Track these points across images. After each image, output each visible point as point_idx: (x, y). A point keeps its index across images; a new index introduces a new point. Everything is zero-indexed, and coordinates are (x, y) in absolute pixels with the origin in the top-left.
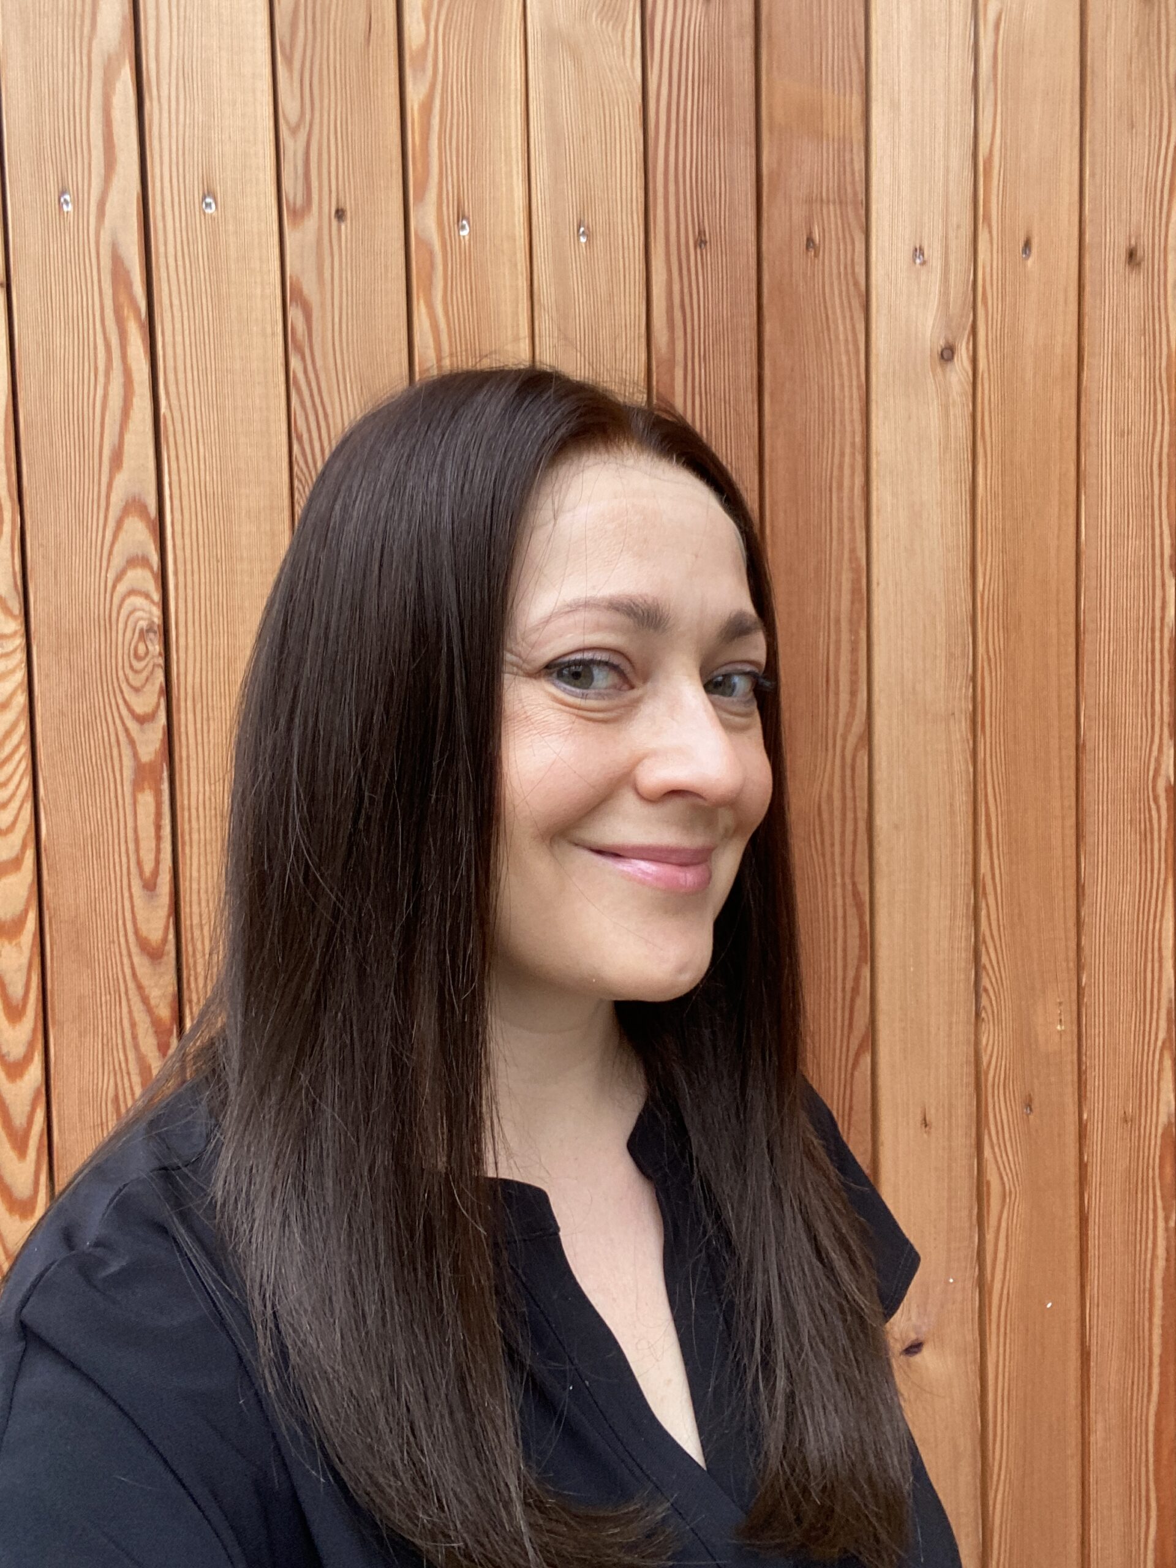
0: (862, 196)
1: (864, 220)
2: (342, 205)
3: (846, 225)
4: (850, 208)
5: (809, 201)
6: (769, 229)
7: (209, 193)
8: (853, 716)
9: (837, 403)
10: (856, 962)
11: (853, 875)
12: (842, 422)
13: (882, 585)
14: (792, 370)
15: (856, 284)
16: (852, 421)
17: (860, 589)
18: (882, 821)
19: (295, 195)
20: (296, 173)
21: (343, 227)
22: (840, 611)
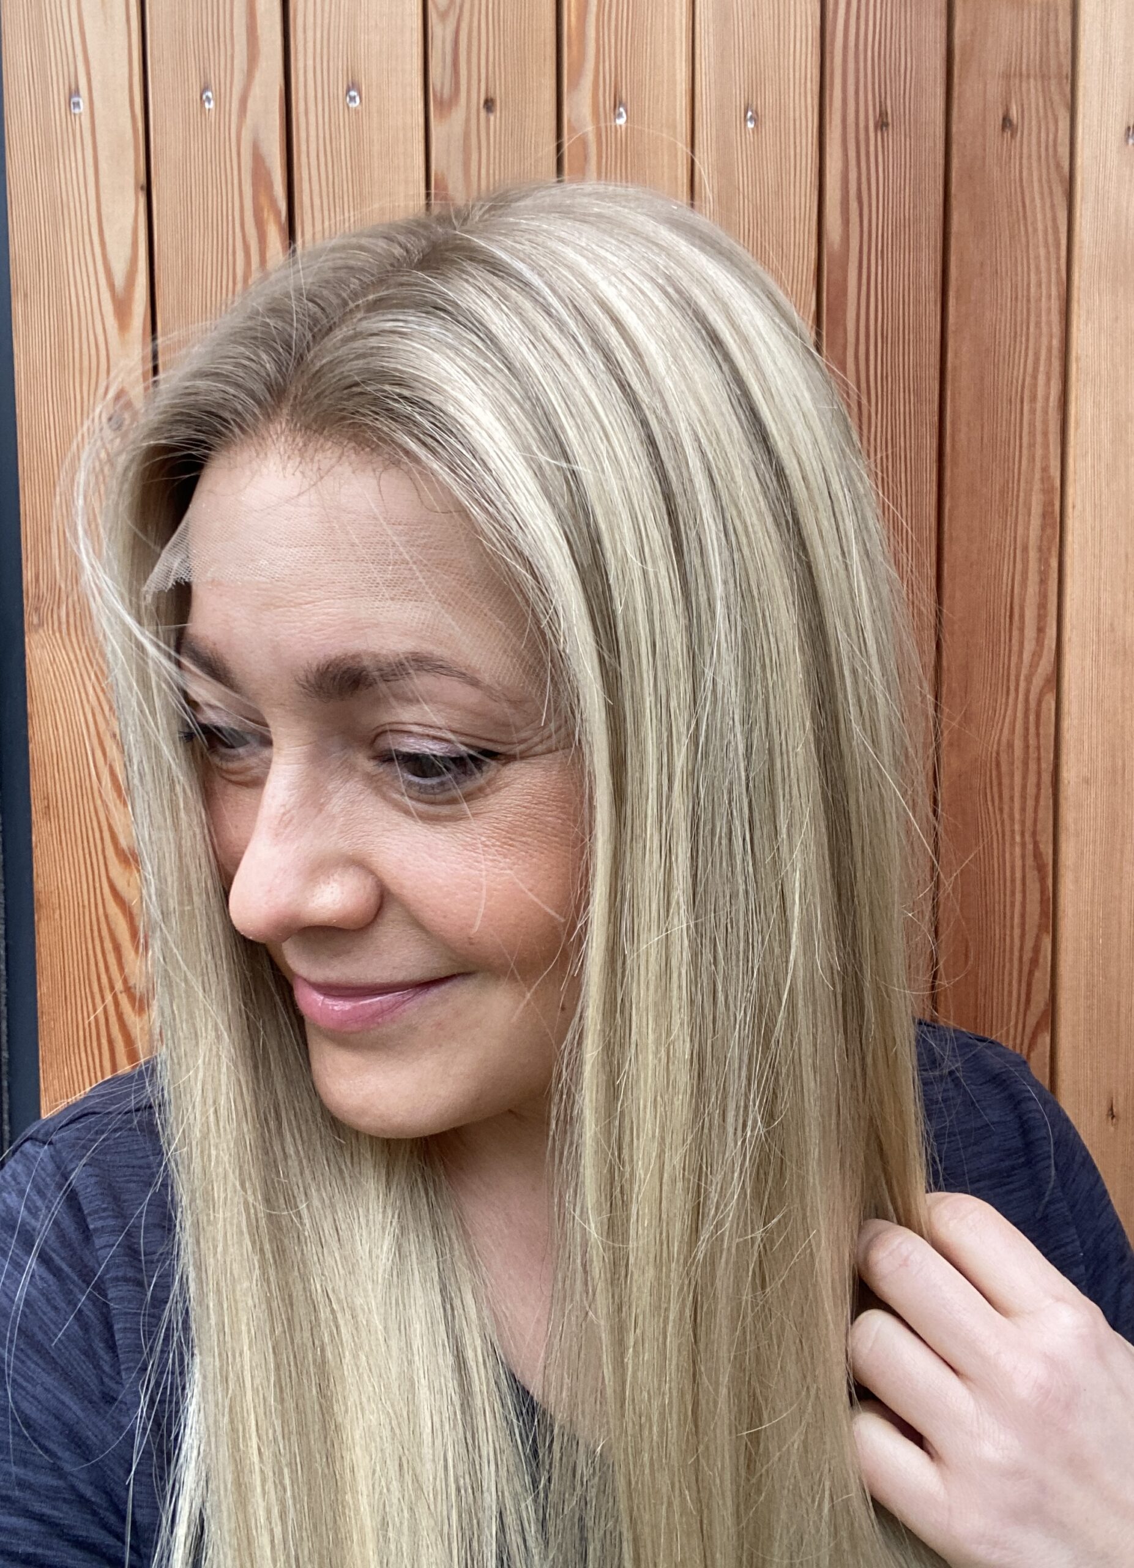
0: (1067, 69)
1: (1069, 96)
2: (491, 94)
3: (1048, 104)
4: (1053, 82)
5: (1007, 76)
6: (960, 107)
7: (353, 85)
8: (1040, 657)
9: (1032, 300)
10: (1035, 930)
11: (1034, 834)
12: (1038, 324)
13: (1079, 506)
14: (982, 264)
15: (1058, 166)
16: (1049, 323)
17: (1053, 512)
18: (1070, 774)
19: (443, 84)
20: (444, 61)
21: (492, 118)
22: (1028, 536)
